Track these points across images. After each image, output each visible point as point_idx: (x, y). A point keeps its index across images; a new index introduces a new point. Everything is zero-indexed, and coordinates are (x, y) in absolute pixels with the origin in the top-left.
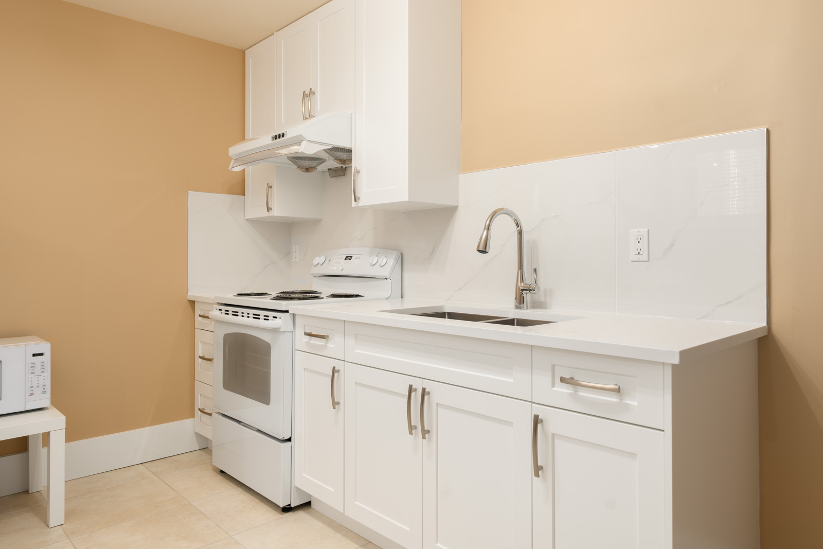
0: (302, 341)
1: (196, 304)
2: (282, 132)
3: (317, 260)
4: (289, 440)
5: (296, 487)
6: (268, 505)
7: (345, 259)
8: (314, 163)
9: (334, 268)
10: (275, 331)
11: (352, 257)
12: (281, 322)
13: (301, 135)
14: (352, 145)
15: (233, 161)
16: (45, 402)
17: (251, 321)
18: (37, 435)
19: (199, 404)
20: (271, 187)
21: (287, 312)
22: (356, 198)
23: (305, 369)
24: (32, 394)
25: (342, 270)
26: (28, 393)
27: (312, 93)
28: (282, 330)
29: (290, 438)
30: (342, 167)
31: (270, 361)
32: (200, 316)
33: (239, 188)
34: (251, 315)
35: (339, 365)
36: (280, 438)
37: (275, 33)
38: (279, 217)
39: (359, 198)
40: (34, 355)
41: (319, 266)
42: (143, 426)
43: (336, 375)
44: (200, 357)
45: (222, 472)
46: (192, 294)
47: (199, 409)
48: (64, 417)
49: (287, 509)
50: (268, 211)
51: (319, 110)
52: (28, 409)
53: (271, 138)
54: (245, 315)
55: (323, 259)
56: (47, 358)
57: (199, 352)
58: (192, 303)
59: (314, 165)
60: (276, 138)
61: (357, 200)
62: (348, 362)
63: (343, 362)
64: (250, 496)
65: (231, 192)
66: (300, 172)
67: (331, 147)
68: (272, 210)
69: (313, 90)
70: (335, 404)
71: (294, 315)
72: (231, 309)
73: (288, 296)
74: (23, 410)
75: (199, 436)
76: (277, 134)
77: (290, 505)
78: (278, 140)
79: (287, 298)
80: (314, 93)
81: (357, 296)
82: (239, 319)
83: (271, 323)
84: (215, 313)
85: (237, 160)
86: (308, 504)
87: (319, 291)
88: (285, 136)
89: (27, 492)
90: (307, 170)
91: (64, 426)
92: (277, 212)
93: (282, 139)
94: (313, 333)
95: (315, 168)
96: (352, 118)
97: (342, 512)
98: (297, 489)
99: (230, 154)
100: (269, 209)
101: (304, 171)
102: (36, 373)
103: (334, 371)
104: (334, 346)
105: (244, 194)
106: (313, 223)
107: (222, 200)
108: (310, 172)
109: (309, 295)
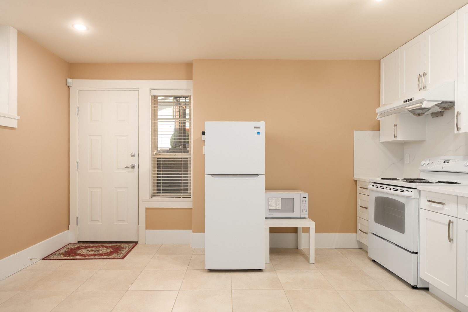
0: (424, 203)
1: (357, 181)
2: (411, 98)
3: (423, 163)
4: (417, 253)
5: (421, 278)
6: (402, 282)
7: (444, 162)
8: (423, 111)
9: (435, 167)
10: (408, 197)
11: (449, 161)
12: (412, 193)
13: (424, 98)
14: (454, 99)
15: (378, 115)
16: (307, 216)
17: (392, 191)
18: (301, 227)
19: (359, 227)
20: (396, 126)
21: (416, 189)
22: (458, 128)
23: (427, 219)
24: (302, 212)
25: (443, 168)
26: (301, 211)
27: (425, 74)
28: (413, 197)
29: (417, 252)
30: (441, 111)
31: (405, 213)
32: (360, 187)
33: (377, 127)
34: (392, 189)
35: (452, 219)
36: (412, 251)
37: (399, 48)
38: (400, 140)
39: (460, 129)
40: (303, 197)
41: (424, 165)
42: (336, 232)
43: (451, 224)
44: (360, 206)
45: (374, 261)
46: (356, 177)
47: (360, 230)
48: (315, 223)
49: (415, 288)
50: (395, 138)
51: (429, 82)
52: (301, 217)
53: (403, 102)
54: (388, 188)
55: (427, 162)
56: (307, 199)
57: (359, 203)
58: (356, 181)
59: (424, 112)
60: (406, 101)
61: (459, 130)
62: (459, 218)
63: (456, 218)
64: (391, 275)
65: (373, 129)
66: (415, 117)
67: (441, 102)
68: (397, 137)
69: (425, 73)
70: (450, 240)
71: (420, 191)
72: (379, 185)
73: (413, 181)
74: (300, 217)
75: (359, 242)
76: (407, 99)
77: (417, 286)
78: (408, 102)
79: (412, 182)
80: (426, 74)
81: (456, 183)
82: (384, 190)
83: (405, 193)
84: (370, 187)
85: (380, 114)
86: (427, 289)
87: (426, 179)
88: (412, 100)
89: (297, 248)
90: (419, 115)
91: (315, 226)
92: (400, 138)
93: (410, 102)
94: (433, 201)
95: (424, 113)
96: (454, 84)
97: (455, 298)
98: (421, 279)
99: (377, 112)
100: (395, 137)
101: (417, 116)
102: (304, 204)
103: (450, 222)
104: (450, 209)
105: (380, 130)
106: (419, 143)
107: (369, 134)
108: (421, 116)
109: (422, 181)
